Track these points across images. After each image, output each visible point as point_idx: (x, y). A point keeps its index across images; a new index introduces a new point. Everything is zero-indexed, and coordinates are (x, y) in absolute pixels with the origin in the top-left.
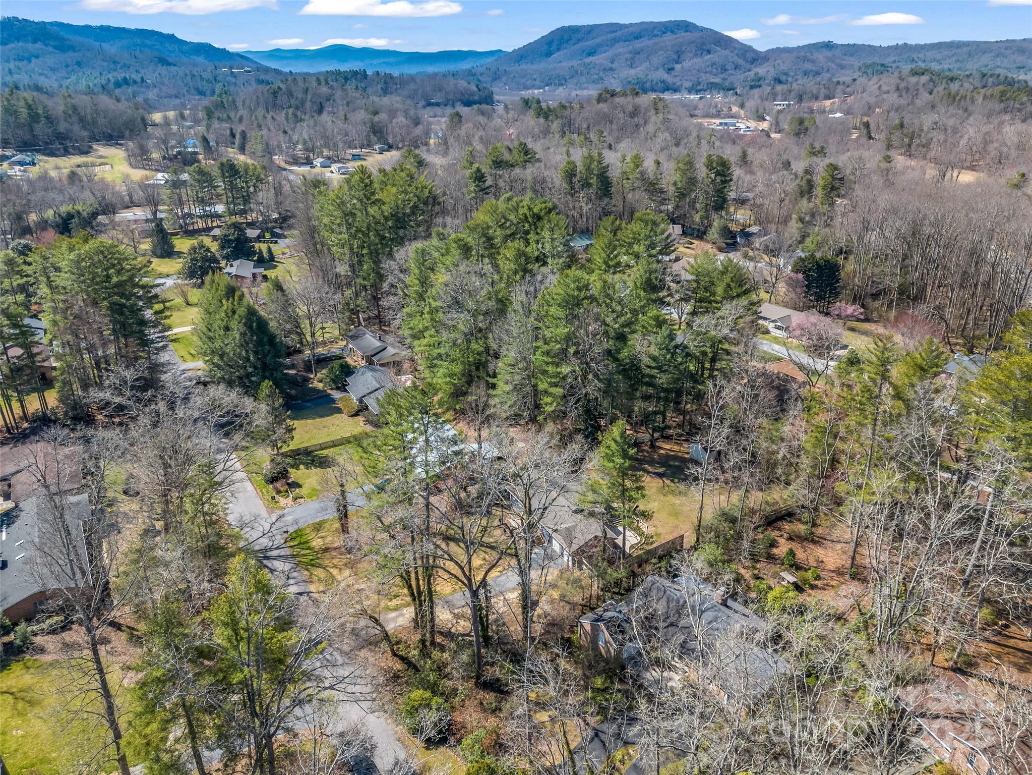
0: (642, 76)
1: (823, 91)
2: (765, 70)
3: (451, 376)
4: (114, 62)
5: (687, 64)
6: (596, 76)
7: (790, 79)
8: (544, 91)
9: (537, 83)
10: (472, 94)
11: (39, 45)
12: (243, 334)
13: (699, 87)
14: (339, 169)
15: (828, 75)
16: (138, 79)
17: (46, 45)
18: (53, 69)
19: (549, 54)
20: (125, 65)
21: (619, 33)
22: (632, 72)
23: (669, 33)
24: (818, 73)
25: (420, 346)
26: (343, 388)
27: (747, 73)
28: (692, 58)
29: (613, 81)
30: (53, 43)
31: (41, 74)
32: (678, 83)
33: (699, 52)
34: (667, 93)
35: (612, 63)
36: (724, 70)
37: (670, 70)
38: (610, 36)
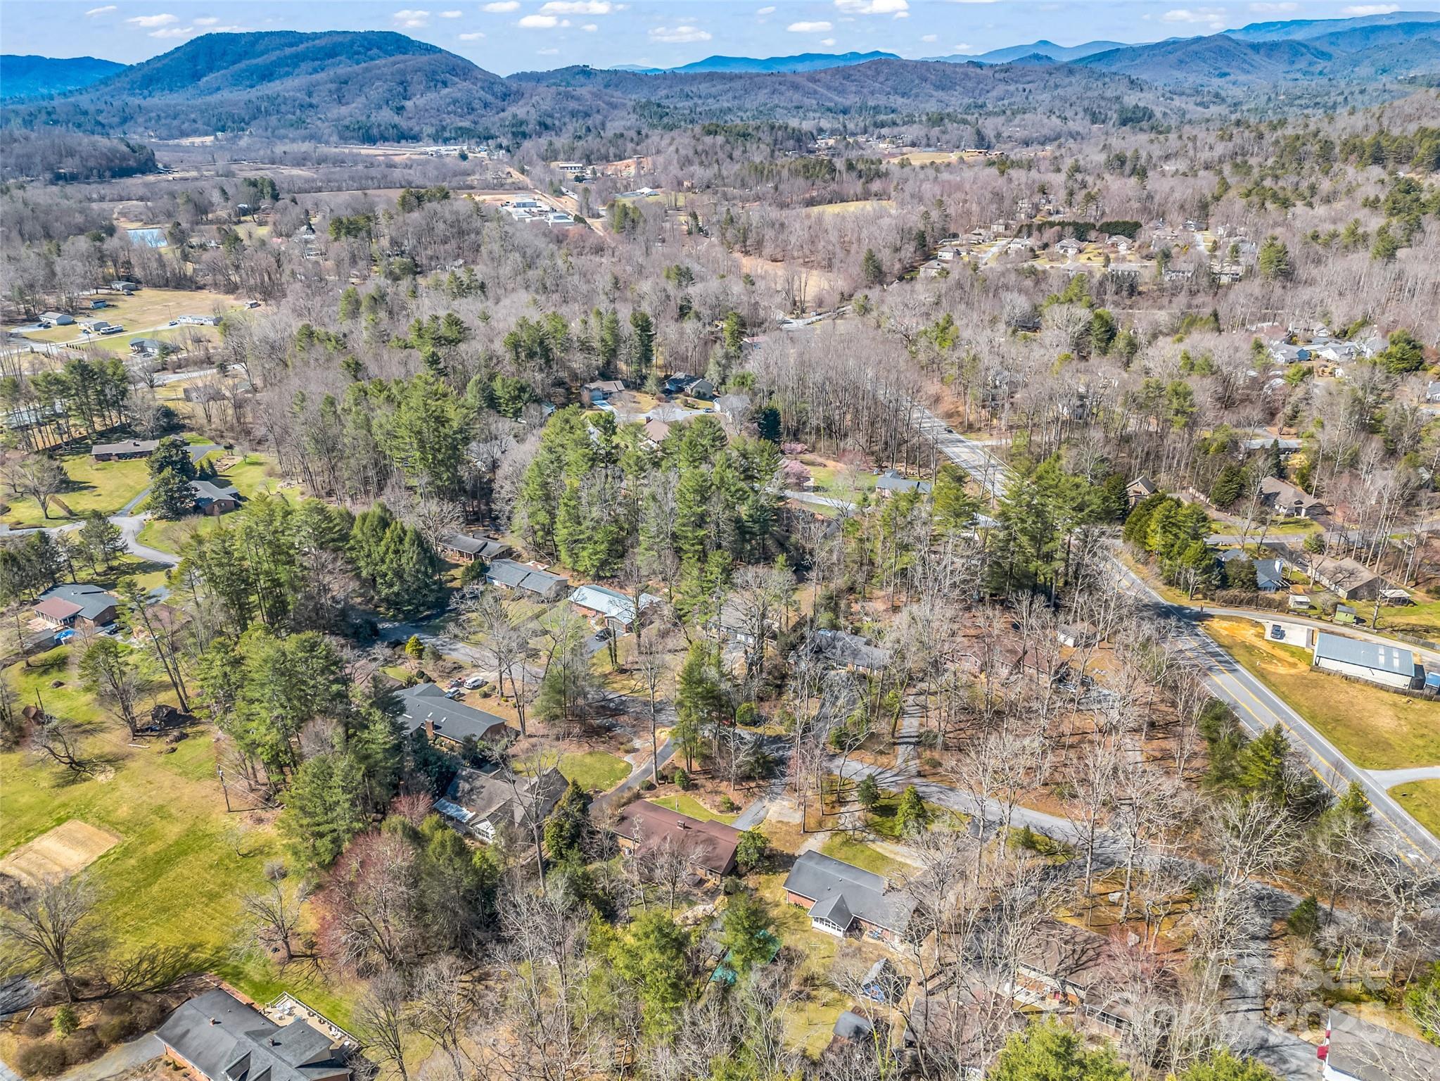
0: (361, 118)
2: (524, 110)
5: (419, 100)
6: (292, 117)
7: (557, 123)
8: (218, 139)
9: (200, 125)
10: (124, 158)
13: (445, 135)
14: (97, 327)
19: (197, 76)
21: (302, 47)
22: (344, 110)
23: (375, 51)
24: (587, 115)
27: (502, 114)
28: (425, 92)
29: (320, 123)
32: (417, 129)
33: (432, 84)
34: (403, 142)
35: (310, 95)
36: (472, 110)
37: (400, 110)
38: (288, 51)
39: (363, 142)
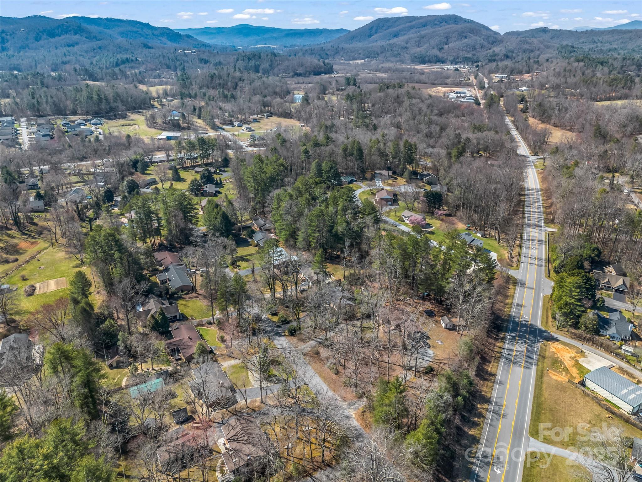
0: (423, 53)
1: (525, 68)
2: (500, 49)
3: (286, 235)
4: (120, 47)
5: (451, 45)
6: (396, 52)
7: (514, 55)
8: (365, 61)
9: (361, 56)
10: (321, 67)
11: (77, 36)
12: (221, 220)
13: (457, 60)
14: (247, 128)
15: (538, 52)
16: (134, 58)
17: (81, 36)
18: (86, 52)
19: (370, 36)
20: (125, 49)
21: (414, 23)
22: (419, 49)
23: (444, 23)
25: (277, 225)
26: (251, 238)
27: (489, 51)
28: (455, 41)
29: (406, 55)
30: (85, 35)
31: (81, 55)
32: (445, 58)
33: (460, 38)
34: (438, 63)
35: (407, 44)
36: (474, 48)
37: (441, 49)
38: (408, 24)
39: (420, 63)
